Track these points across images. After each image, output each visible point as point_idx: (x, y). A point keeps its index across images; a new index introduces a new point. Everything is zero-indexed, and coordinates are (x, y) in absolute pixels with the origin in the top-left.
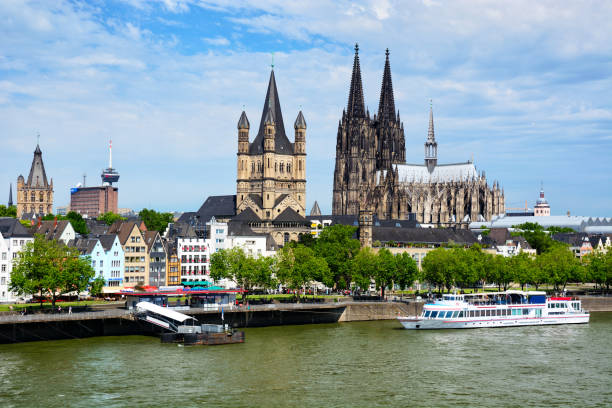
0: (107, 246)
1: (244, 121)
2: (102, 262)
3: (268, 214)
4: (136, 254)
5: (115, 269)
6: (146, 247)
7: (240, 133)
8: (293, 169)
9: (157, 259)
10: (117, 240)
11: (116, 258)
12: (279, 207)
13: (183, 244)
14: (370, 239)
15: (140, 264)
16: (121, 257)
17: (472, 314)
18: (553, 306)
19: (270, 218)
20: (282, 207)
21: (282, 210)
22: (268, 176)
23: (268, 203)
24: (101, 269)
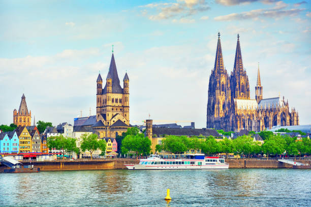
0: (10, 137)
1: (100, 79)
2: (8, 144)
3: (108, 123)
4: (25, 140)
5: (15, 147)
6: (31, 137)
7: (98, 84)
8: (123, 101)
9: (36, 143)
10: (15, 134)
11: (15, 142)
12: (114, 119)
13: (50, 136)
14: (151, 134)
15: (28, 145)
16: (18, 141)
17: (162, 163)
18: (208, 161)
19: (109, 125)
20: (116, 119)
21: (115, 121)
22: (108, 105)
23: (109, 118)
24: (8, 147)
